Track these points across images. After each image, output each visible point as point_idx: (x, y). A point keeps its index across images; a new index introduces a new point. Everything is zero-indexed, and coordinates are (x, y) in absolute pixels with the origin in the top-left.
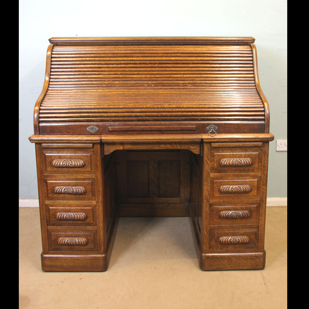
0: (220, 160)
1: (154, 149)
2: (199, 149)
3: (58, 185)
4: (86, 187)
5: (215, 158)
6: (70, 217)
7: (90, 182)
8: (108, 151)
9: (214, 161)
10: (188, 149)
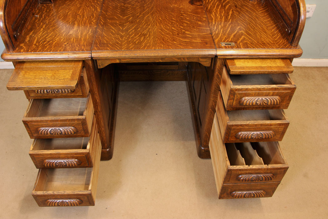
0: (241, 98)
1: (157, 61)
2: (211, 61)
3: (41, 126)
4: (76, 126)
5: (236, 96)
6: (60, 165)
7: (81, 122)
8: (102, 65)
9: (234, 100)
10: (197, 62)
